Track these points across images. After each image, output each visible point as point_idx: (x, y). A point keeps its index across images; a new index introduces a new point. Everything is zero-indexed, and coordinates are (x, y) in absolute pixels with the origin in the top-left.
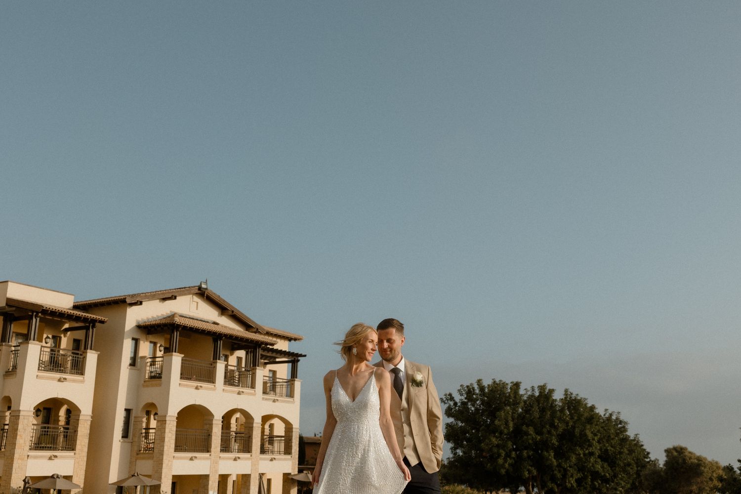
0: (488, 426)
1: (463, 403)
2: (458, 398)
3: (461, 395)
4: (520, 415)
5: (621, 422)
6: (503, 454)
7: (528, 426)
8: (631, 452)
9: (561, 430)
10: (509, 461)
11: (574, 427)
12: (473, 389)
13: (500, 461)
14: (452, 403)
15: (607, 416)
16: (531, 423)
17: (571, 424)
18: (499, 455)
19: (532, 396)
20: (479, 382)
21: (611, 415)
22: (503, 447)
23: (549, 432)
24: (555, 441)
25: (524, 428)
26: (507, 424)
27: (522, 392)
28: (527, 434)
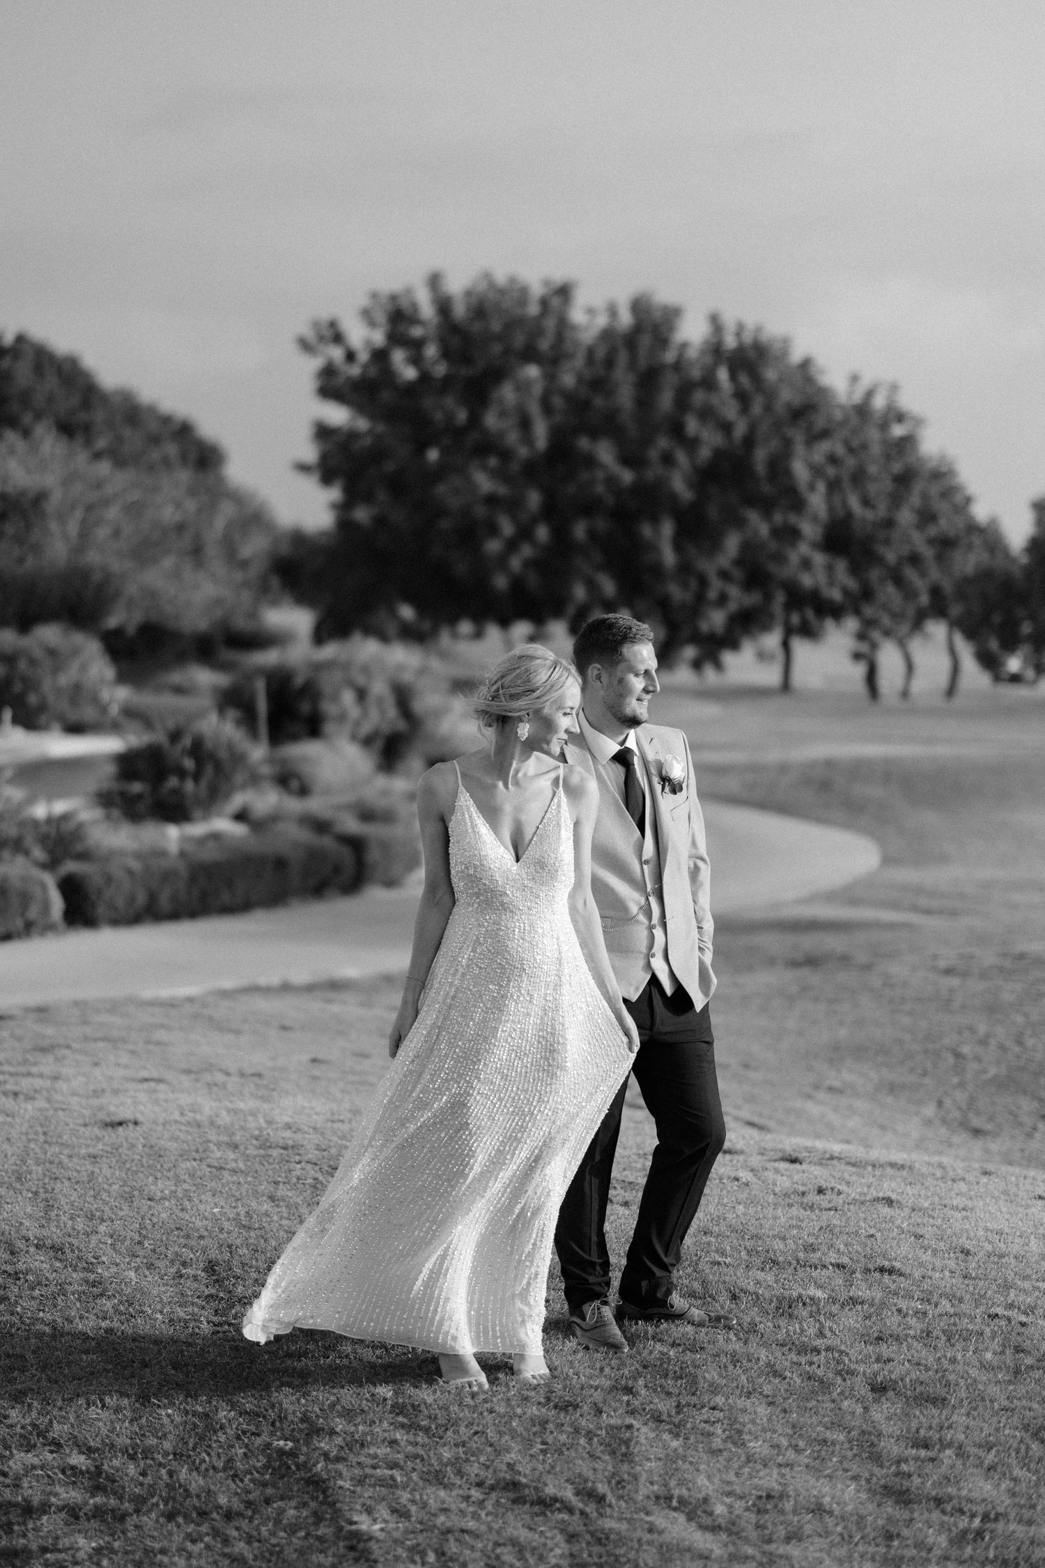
0: (459, 433)
1: (380, 356)
2: (362, 336)
3: (372, 323)
4: (569, 397)
5: (900, 418)
6: (507, 528)
7: (594, 434)
8: (927, 517)
9: (705, 453)
10: (527, 551)
11: (749, 442)
12: (415, 306)
13: (493, 546)
14: (337, 354)
15: (858, 397)
16: (609, 426)
17: (740, 429)
18: (493, 530)
19: (607, 335)
20: (434, 281)
21: (870, 394)
22: (513, 505)
23: (668, 459)
24: (679, 485)
25: (584, 443)
26: (525, 424)
27: (577, 315)
28: (590, 461)
